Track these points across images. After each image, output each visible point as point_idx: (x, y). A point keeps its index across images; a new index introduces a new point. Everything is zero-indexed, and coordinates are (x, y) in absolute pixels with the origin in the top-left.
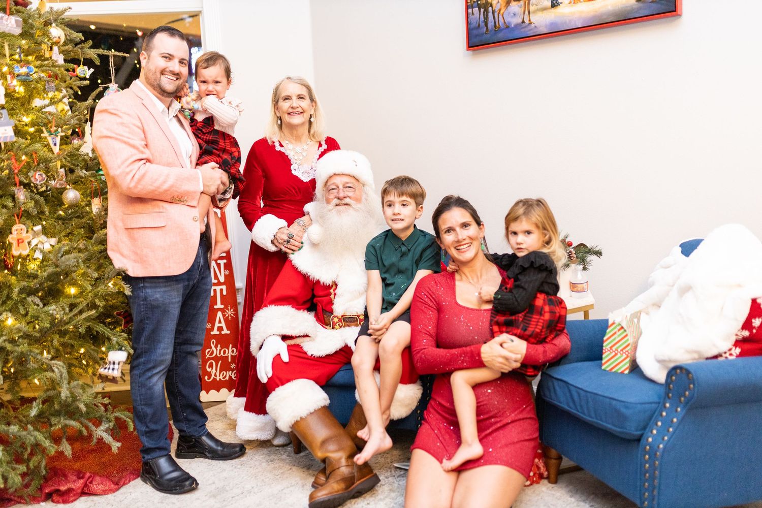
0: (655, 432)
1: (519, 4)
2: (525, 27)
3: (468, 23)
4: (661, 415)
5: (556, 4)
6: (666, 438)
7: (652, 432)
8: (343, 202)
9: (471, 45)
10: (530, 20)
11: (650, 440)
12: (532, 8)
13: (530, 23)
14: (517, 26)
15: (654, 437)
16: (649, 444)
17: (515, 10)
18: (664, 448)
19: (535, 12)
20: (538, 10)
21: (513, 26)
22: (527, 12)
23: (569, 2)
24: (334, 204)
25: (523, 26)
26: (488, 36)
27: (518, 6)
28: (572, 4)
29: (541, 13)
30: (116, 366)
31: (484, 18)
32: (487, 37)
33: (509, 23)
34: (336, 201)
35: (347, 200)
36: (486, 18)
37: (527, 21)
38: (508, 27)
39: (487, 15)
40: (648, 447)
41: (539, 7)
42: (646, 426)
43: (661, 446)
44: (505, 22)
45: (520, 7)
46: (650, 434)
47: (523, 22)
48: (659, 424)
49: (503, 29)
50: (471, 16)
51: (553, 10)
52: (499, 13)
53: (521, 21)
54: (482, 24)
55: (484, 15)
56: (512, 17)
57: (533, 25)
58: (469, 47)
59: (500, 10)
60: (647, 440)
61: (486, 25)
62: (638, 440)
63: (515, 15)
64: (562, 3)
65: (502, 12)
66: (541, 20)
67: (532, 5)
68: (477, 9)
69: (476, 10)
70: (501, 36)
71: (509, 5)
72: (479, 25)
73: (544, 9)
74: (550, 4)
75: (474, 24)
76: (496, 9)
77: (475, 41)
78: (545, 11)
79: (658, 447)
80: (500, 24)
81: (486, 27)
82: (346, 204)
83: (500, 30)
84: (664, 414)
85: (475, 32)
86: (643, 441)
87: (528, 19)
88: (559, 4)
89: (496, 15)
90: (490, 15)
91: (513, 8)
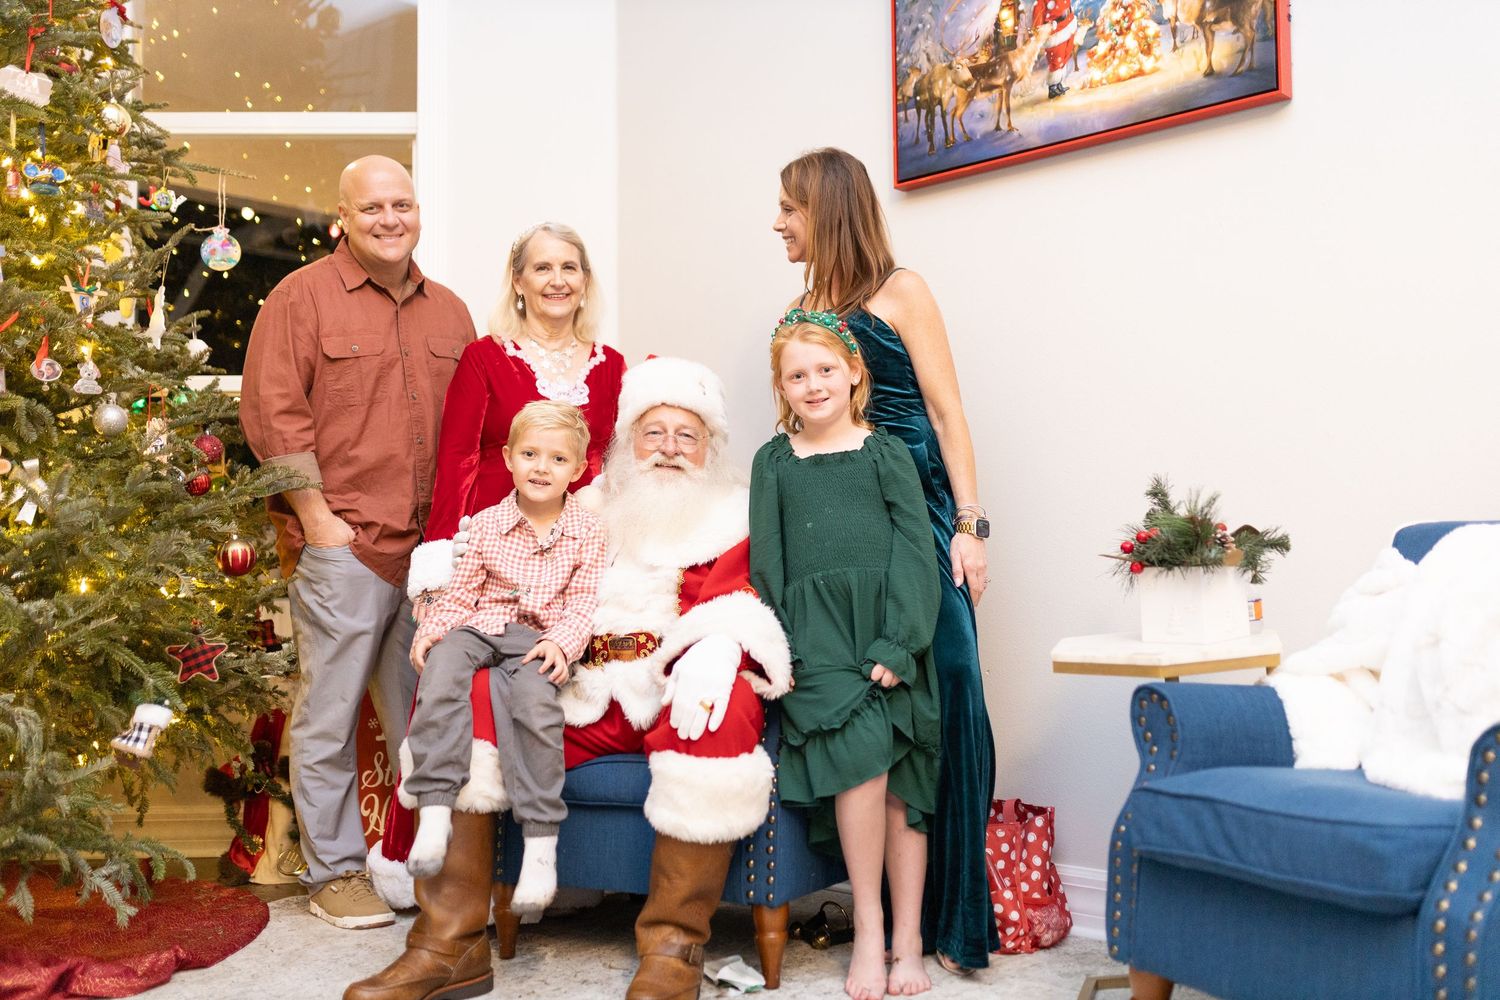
0: (1453, 886)
1: (990, 97)
2: (1002, 137)
3: (898, 137)
4: (1464, 845)
5: (1057, 91)
6: (1488, 896)
7: (1446, 887)
8: (673, 462)
9: (903, 178)
10: (1009, 124)
11: (1445, 905)
12: (1013, 102)
13: (1011, 129)
14: (986, 136)
15: (1453, 897)
16: (1447, 916)
17: (983, 108)
18: (1489, 919)
19: (1020, 108)
20: (1024, 105)
21: (978, 137)
22: (1004, 110)
23: (1080, 86)
24: (654, 463)
25: (999, 136)
26: (934, 159)
27: (989, 100)
28: (1087, 89)
29: (1030, 109)
30: (144, 735)
31: (927, 126)
32: (932, 162)
33: (972, 132)
34: (658, 457)
35: (680, 461)
36: (931, 125)
37: (1004, 126)
38: (969, 140)
39: (933, 121)
40: (1441, 924)
41: (1026, 99)
42: (1428, 878)
43: (1479, 916)
44: (964, 132)
45: (992, 101)
46: (1440, 892)
47: (998, 128)
48: (1463, 866)
49: (961, 144)
50: (903, 125)
51: (1053, 103)
52: (954, 116)
53: (992, 126)
54: (923, 138)
55: (926, 120)
56: (978, 121)
57: (1015, 133)
58: (899, 182)
59: (956, 109)
60: (1437, 905)
61: (930, 138)
62: (1414, 912)
63: (982, 116)
64: (1068, 88)
65: (958, 113)
66: (1031, 123)
67: (1014, 97)
68: (915, 110)
69: (912, 112)
70: (956, 157)
71: (972, 100)
72: (917, 139)
73: (1037, 102)
74: (1046, 92)
75: (908, 138)
76: (949, 108)
77: (911, 169)
78: (1038, 107)
79: (1471, 917)
80: (956, 135)
81: (929, 144)
82: (678, 468)
83: (956, 145)
84: (1472, 843)
85: (911, 153)
86: (1426, 911)
87: (1007, 124)
88: (1062, 91)
89: (948, 119)
90: (938, 120)
91: (979, 104)
